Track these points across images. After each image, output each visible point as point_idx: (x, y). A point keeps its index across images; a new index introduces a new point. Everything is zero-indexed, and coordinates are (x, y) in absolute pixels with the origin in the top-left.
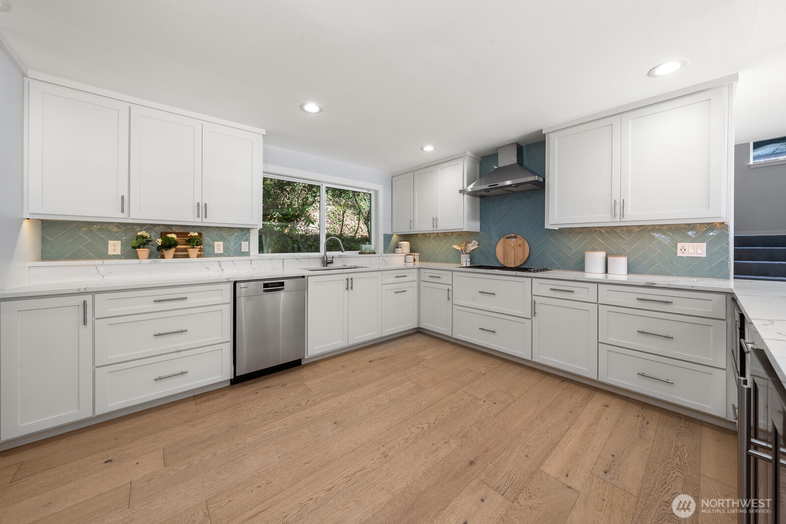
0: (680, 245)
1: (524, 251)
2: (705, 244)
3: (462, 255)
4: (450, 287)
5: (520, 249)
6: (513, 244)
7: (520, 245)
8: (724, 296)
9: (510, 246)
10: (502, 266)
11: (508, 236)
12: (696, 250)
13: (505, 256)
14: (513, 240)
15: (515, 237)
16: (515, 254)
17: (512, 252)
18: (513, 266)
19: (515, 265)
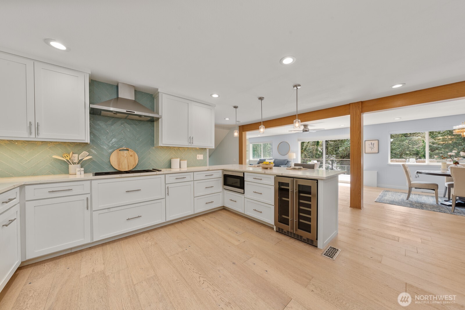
0: (197, 155)
1: (135, 159)
2: (203, 155)
3: (70, 165)
4: (89, 196)
5: (132, 159)
6: (125, 155)
7: (131, 156)
8: (221, 171)
9: (124, 156)
10: (116, 171)
11: (121, 149)
12: (200, 157)
13: (119, 164)
14: (125, 152)
15: (128, 150)
16: (128, 162)
17: (126, 161)
18: (127, 170)
19: (128, 169)
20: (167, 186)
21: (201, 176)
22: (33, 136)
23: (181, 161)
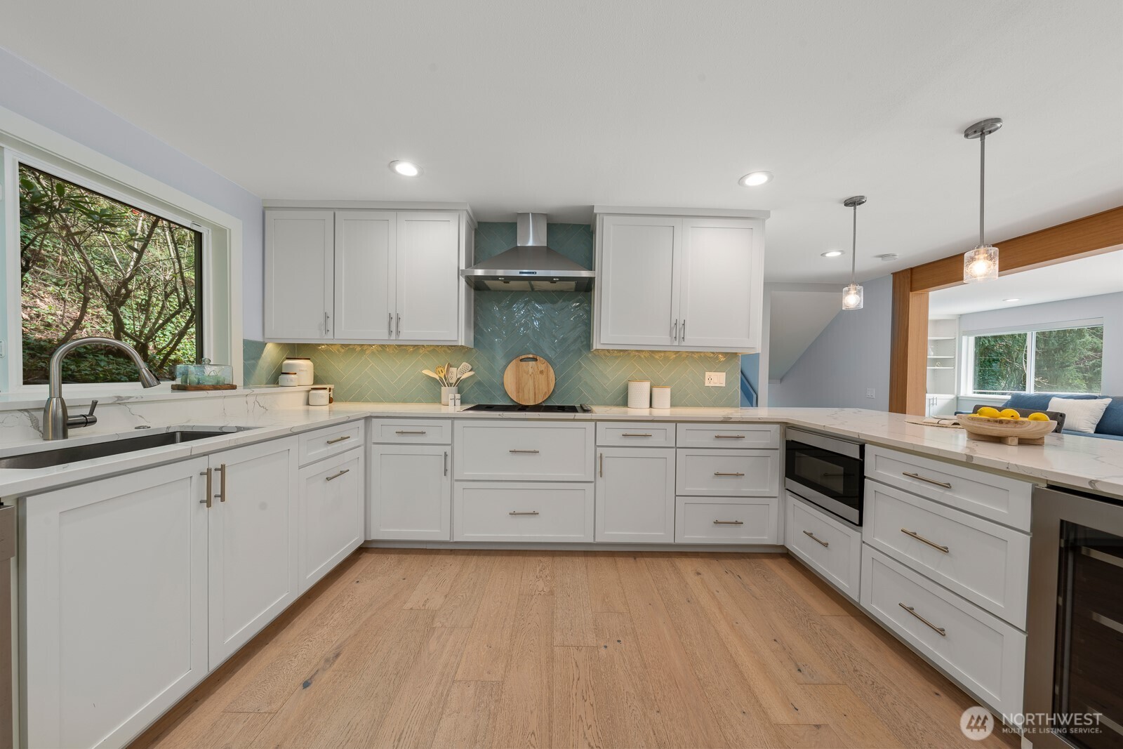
0: (707, 374)
1: (548, 381)
2: (725, 373)
3: (443, 388)
4: (448, 449)
5: (542, 378)
6: (531, 370)
7: (541, 372)
9: (528, 373)
10: (515, 404)
11: (523, 357)
12: (716, 379)
13: (519, 389)
14: (532, 363)
15: (536, 360)
16: (535, 386)
17: (531, 383)
18: (532, 403)
19: (535, 401)
20: (599, 450)
21: (704, 437)
22: (393, 337)
23: (655, 390)
